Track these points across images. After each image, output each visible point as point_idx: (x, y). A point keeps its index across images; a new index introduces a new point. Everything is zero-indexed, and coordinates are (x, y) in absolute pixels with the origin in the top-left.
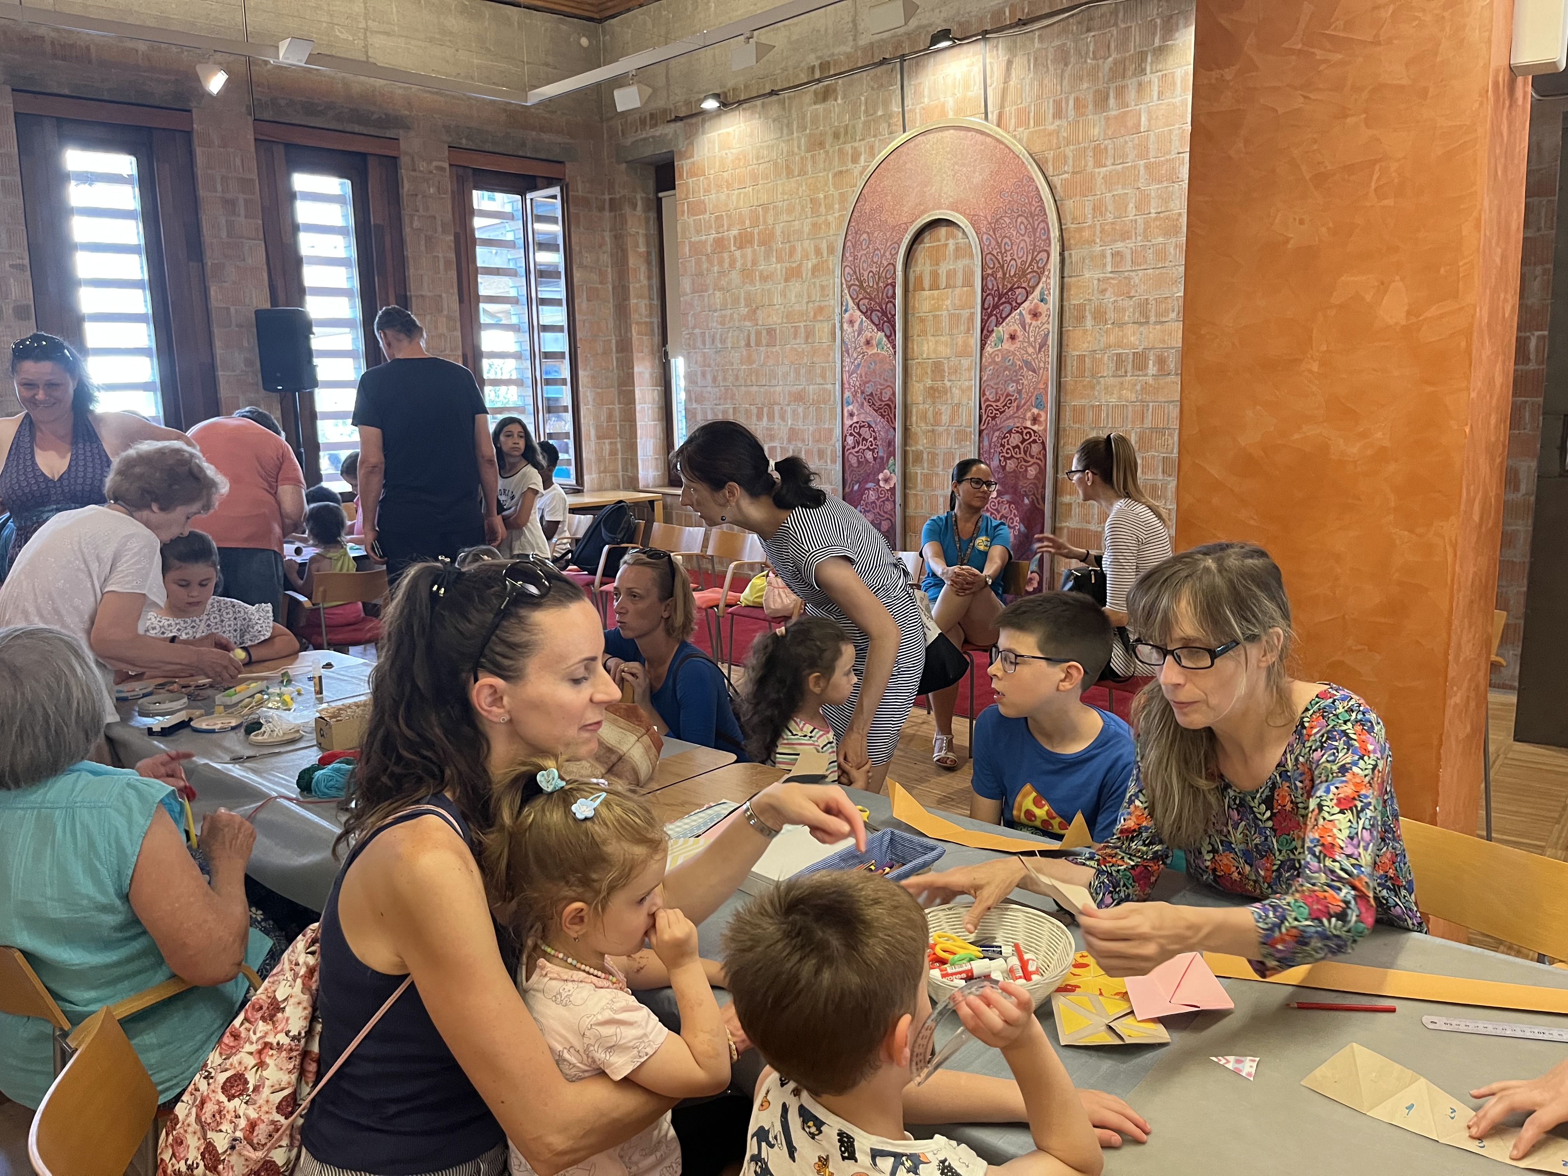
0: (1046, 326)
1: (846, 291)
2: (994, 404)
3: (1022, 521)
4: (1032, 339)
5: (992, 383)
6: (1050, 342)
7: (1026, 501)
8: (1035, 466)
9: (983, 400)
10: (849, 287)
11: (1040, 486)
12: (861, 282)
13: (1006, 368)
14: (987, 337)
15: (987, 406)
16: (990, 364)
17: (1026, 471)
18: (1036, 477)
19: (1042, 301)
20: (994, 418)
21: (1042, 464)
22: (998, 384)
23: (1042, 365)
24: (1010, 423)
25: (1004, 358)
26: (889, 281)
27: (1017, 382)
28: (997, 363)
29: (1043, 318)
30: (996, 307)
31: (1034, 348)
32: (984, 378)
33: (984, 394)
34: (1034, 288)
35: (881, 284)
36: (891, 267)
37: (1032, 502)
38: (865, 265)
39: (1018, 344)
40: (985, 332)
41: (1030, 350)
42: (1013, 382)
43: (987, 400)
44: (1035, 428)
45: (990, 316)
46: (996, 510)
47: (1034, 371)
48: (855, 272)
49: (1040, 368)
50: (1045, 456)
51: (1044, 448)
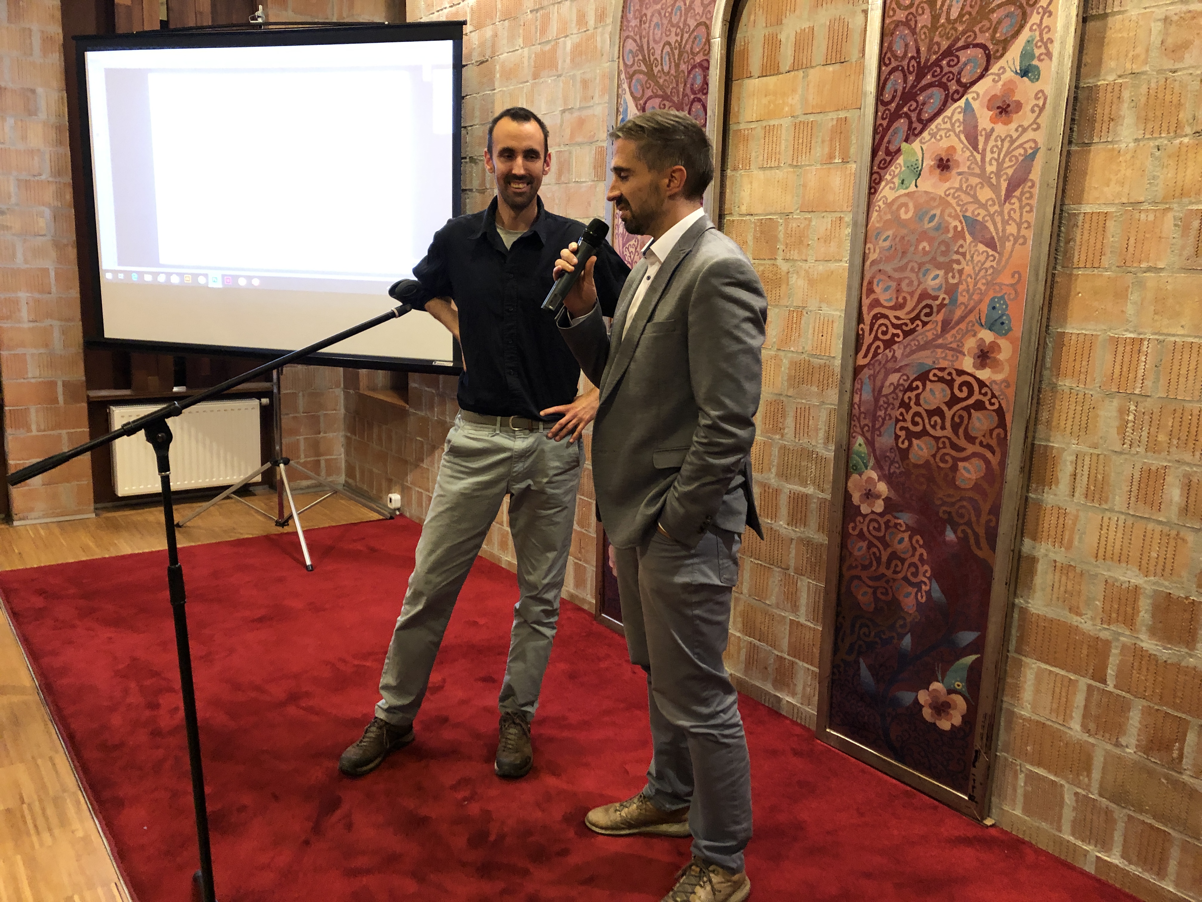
0: (1030, 134)
1: (625, 86)
2: (891, 314)
3: (936, 576)
4: (991, 168)
5: (888, 268)
6: (1036, 175)
7: (950, 536)
8: (975, 461)
9: (866, 302)
10: (630, 77)
11: (986, 507)
12: (650, 67)
13: (924, 236)
14: (885, 165)
15: (876, 317)
16: (887, 224)
17: (954, 468)
18: (977, 487)
19: (1025, 72)
20: (889, 344)
21: (994, 460)
22: (902, 269)
23: (1012, 229)
24: (925, 358)
25: (920, 214)
26: (698, 59)
27: (948, 267)
28: (902, 224)
29: (1026, 117)
30: (909, 96)
31: (995, 188)
32: (873, 257)
33: (870, 291)
34: (1005, 44)
35: (683, 67)
36: (703, 29)
37: (964, 540)
38: (658, 33)
39: (954, 181)
40: (881, 154)
41: (985, 194)
42: (939, 266)
43: (876, 303)
44: (984, 374)
45: (895, 116)
46: (882, 539)
47: (991, 244)
48: (641, 48)
49: (1005, 238)
50: (1003, 441)
51: (1002, 424)
